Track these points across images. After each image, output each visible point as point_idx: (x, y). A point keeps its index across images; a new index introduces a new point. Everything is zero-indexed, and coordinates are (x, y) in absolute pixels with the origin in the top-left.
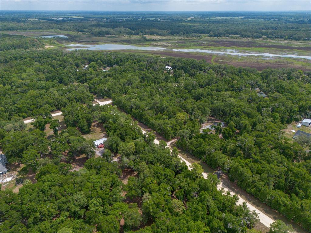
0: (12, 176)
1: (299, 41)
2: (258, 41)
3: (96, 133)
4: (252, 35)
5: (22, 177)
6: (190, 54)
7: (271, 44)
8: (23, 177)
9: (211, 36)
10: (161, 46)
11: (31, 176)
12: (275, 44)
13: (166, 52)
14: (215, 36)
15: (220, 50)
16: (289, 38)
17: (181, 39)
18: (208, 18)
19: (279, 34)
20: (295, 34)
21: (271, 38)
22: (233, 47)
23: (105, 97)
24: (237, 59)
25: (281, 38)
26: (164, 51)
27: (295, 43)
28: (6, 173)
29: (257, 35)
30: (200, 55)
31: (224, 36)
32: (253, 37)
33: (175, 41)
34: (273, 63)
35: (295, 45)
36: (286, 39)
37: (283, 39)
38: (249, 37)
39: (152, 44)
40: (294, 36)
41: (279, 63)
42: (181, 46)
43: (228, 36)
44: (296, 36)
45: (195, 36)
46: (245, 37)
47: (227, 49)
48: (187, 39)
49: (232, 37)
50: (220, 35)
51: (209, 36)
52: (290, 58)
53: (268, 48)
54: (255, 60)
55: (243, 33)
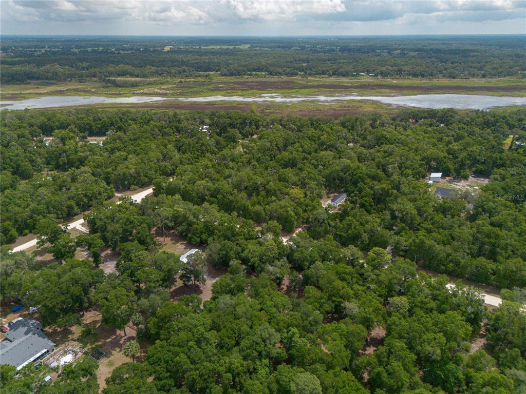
0: (71, 352)
1: (347, 77)
2: (296, 79)
3: (167, 246)
4: (284, 71)
5: (93, 346)
6: (213, 105)
7: (316, 83)
8: (96, 345)
9: (225, 75)
10: (152, 94)
11: (109, 340)
12: (321, 83)
13: (171, 104)
14: (232, 75)
15: (254, 95)
16: (334, 74)
17: (181, 82)
18: (198, 47)
19: (320, 68)
20: (340, 69)
21: (310, 75)
22: (268, 90)
23: (133, 187)
24: (288, 107)
25: (323, 74)
26: (167, 102)
27: (345, 80)
28: (53, 350)
29: (291, 71)
30: (231, 106)
31: (245, 74)
32: (286, 75)
33: (172, 86)
34: (338, 109)
35: (347, 83)
36: (330, 76)
37: (326, 76)
38: (281, 74)
39: (135, 92)
40: (340, 71)
41: (346, 109)
42: (189, 93)
43: (250, 75)
44: (342, 70)
45: (200, 76)
46: (276, 74)
47: (262, 94)
48: (189, 82)
49: (258, 76)
50: (238, 73)
51: (222, 75)
52: (354, 101)
53: (317, 90)
54: (312, 106)
55: (271, 69)
